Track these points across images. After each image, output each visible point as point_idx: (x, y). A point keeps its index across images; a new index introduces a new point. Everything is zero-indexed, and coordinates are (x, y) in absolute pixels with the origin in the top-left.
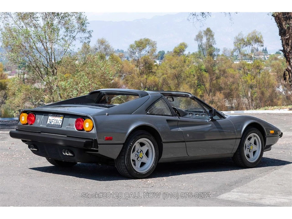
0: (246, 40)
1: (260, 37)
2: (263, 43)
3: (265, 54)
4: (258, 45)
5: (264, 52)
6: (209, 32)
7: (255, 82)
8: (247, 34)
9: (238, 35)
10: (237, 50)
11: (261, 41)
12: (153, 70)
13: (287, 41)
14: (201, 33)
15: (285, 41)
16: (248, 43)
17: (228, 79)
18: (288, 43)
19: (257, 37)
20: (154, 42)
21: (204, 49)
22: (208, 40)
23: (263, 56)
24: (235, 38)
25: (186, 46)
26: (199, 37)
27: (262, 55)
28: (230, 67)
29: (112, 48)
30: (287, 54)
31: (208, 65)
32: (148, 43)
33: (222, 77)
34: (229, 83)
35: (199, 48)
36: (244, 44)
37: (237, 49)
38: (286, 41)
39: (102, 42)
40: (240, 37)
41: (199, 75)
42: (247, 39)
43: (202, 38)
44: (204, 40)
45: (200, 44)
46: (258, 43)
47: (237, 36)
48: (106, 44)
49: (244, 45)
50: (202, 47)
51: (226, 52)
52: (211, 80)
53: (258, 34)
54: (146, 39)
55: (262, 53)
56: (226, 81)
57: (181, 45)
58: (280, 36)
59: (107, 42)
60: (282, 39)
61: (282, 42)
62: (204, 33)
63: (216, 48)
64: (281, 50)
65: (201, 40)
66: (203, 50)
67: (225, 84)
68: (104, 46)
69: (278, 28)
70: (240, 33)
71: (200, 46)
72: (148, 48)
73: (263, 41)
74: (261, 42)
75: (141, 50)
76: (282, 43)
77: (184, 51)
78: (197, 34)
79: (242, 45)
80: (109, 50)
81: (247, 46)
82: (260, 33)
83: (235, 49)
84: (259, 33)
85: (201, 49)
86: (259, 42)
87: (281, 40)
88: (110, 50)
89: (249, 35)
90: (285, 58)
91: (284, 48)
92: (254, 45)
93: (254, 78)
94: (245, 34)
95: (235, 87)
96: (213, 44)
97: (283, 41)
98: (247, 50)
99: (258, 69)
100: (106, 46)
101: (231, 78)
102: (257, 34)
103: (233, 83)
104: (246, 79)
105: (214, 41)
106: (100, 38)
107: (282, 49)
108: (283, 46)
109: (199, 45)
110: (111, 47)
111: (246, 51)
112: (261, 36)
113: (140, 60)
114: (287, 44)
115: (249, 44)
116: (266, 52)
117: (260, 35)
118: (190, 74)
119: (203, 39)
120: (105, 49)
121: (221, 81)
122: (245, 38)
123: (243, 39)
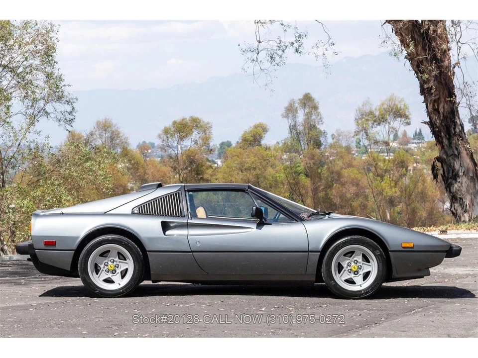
0: (377, 114)
1: (402, 106)
2: (409, 119)
3: (419, 141)
4: (401, 123)
5: (417, 137)
6: (307, 100)
7: (398, 191)
8: (379, 103)
9: (363, 105)
10: (361, 133)
11: (405, 114)
12: (206, 176)
13: (436, 106)
14: (294, 103)
15: (431, 106)
16: (380, 120)
17: (346, 188)
18: (438, 108)
19: (397, 107)
20: (208, 123)
21: (300, 134)
22: (308, 116)
23: (415, 145)
24: (357, 111)
25: (265, 130)
26: (290, 110)
27: (413, 143)
28: (350, 165)
29: (124, 137)
30: (437, 129)
31: (308, 161)
32: (197, 126)
33: (335, 185)
34: (348, 195)
35: (291, 132)
36: (375, 121)
37: (362, 131)
38: (434, 105)
39: (105, 126)
40: (367, 109)
41: (292, 183)
42: (380, 112)
43: (296, 111)
44: (301, 117)
45: (293, 123)
46: (399, 119)
47: (361, 106)
48: (113, 129)
49: (375, 124)
50: (296, 130)
51: (341, 137)
52: (315, 190)
53: (400, 102)
54: (194, 118)
55: (414, 139)
56: (344, 191)
57: (256, 127)
58: (422, 95)
59: (115, 126)
60: (426, 101)
61: (427, 107)
62: (299, 104)
63: (322, 130)
64: (425, 123)
65: (295, 117)
66: (297, 134)
67: (341, 197)
68: (108, 135)
69: (419, 80)
70: (366, 101)
71: (293, 128)
72: (195, 135)
73: (410, 115)
74: (407, 117)
75: (182, 138)
76: (427, 109)
77: (261, 138)
78: (286, 105)
79: (370, 123)
80: (118, 141)
81: (379, 124)
82: (402, 100)
83: (358, 132)
84: (400, 100)
85: (295, 133)
86: (401, 116)
87: (423, 102)
88: (121, 140)
89: (383, 104)
90: (434, 138)
91: (430, 118)
92: (392, 123)
93: (396, 184)
94: (376, 103)
95: (362, 203)
96: (318, 124)
97: (429, 105)
98: (380, 132)
99: (403, 167)
100: (113, 132)
101: (353, 185)
102: (397, 103)
103: (357, 195)
104: (380, 188)
105: (321, 118)
106: (101, 118)
107: (428, 120)
108: (429, 114)
109: (290, 127)
110: (121, 135)
111: (378, 134)
112: (405, 105)
113: (179, 158)
114: (436, 111)
115: (383, 122)
116: (421, 137)
117: (403, 103)
118: (276, 181)
119: (297, 115)
120: (112, 139)
121: (334, 192)
122: (376, 109)
123: (371, 113)
